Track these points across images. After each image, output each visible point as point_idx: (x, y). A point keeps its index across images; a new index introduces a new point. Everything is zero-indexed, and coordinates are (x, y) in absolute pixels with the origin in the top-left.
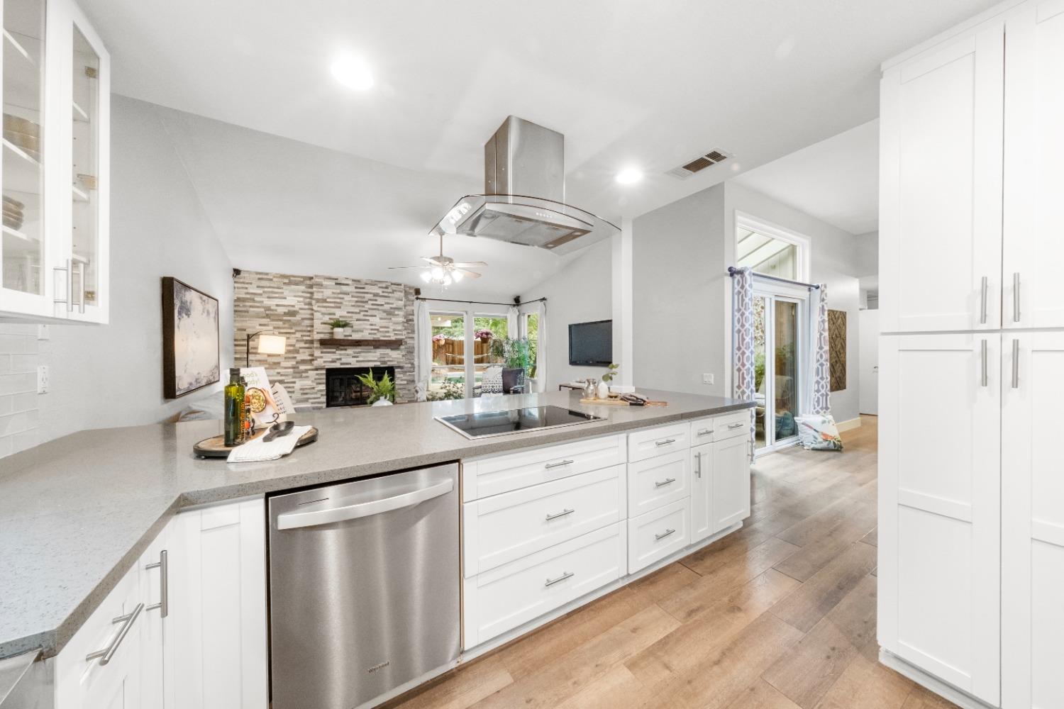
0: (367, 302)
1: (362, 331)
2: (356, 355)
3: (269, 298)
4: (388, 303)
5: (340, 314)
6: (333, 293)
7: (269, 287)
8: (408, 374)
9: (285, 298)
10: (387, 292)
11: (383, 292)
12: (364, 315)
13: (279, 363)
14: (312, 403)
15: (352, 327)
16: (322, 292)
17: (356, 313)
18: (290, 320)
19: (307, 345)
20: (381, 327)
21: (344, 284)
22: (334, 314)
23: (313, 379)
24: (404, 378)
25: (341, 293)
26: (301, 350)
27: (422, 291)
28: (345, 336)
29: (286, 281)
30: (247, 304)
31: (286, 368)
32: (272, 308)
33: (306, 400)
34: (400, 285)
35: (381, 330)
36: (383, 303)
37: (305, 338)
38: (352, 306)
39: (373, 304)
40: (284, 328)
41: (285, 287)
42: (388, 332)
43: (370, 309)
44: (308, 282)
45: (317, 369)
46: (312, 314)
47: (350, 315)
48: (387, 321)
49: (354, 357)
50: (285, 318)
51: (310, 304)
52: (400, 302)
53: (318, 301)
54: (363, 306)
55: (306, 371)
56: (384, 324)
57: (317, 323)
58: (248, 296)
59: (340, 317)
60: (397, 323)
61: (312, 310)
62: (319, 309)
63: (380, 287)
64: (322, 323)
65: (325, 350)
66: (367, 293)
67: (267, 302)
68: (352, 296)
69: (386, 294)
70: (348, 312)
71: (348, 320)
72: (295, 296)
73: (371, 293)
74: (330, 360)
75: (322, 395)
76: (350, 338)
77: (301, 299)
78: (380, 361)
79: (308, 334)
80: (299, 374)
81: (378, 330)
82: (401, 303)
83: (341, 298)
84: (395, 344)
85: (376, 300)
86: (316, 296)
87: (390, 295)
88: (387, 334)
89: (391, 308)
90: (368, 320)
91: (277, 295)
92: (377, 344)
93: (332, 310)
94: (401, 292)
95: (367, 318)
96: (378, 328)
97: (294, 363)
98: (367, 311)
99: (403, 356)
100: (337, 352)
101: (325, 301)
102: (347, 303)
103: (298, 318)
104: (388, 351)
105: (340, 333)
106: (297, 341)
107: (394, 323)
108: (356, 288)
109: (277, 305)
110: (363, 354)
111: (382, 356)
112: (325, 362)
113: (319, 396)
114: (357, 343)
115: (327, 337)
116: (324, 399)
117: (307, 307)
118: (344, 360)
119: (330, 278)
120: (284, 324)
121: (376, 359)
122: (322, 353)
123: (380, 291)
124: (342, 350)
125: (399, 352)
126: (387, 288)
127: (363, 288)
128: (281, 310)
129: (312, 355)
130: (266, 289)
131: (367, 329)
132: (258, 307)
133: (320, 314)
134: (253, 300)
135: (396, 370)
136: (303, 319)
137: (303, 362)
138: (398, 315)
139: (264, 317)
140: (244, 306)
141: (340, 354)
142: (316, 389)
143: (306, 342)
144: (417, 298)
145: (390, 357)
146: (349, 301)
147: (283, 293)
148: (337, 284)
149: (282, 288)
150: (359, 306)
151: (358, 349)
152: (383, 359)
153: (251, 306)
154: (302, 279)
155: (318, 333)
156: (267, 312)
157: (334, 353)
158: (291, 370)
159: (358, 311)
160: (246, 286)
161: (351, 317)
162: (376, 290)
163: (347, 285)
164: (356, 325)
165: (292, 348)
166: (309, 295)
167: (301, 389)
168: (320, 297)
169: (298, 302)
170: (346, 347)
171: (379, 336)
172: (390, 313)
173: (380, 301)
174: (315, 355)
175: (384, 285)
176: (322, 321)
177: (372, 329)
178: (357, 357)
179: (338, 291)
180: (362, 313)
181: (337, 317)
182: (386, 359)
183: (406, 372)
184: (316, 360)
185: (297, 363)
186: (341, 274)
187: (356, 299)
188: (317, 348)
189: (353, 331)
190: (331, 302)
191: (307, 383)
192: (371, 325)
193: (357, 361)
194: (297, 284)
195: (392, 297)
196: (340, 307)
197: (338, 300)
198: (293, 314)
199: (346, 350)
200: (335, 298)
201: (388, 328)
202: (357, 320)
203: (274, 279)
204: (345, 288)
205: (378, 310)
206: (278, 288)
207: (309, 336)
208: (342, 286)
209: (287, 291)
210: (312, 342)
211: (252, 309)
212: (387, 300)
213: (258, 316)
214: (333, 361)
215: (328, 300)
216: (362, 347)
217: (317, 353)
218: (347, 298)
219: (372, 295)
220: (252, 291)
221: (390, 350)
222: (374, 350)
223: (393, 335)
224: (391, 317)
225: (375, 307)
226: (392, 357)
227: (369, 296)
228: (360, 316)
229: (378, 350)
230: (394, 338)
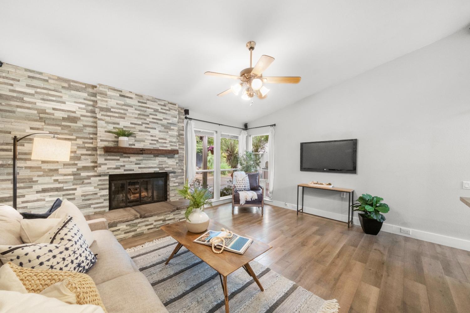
0: (148, 116)
1: (144, 141)
2: (138, 162)
3: (43, 99)
4: (166, 119)
5: (124, 124)
6: (117, 104)
7: (44, 88)
9: (64, 103)
10: (165, 110)
11: (162, 109)
12: (146, 127)
13: (57, 170)
14: (94, 208)
15: (135, 137)
16: (107, 101)
17: (139, 125)
18: (70, 127)
19: (89, 152)
20: (160, 139)
21: (128, 97)
22: (118, 124)
23: (96, 185)
24: (176, 181)
25: (124, 105)
26: (83, 157)
27: (190, 112)
28: (130, 145)
29: (66, 85)
30: (12, 103)
31: (65, 175)
32: (47, 111)
33: (89, 206)
34: (175, 105)
35: (160, 141)
36: (162, 118)
37: (87, 145)
38: (136, 118)
39: (153, 119)
40: (62, 134)
41: (63, 91)
42: (165, 143)
43: (150, 122)
44: (90, 90)
45: (100, 176)
46: (96, 122)
47: (133, 126)
48: (165, 134)
49: (136, 164)
50: (63, 123)
51: (93, 112)
52: (175, 119)
53: (102, 109)
54: (145, 120)
55: (89, 177)
56: (162, 137)
57: (101, 132)
58: (15, 95)
59: (124, 127)
60: (173, 136)
61: (96, 118)
62: (103, 117)
63: (159, 104)
64: (106, 132)
65: (109, 157)
66: (149, 108)
67: (41, 104)
68: (136, 109)
69: (164, 111)
70: (132, 123)
71: (132, 130)
73: (152, 108)
74: (115, 167)
75: (105, 200)
76: (133, 147)
77: (83, 106)
78: (158, 168)
79: (91, 141)
80: (78, 179)
81: (157, 141)
82: (175, 120)
83: (124, 110)
84: (171, 153)
85: (156, 115)
86: (100, 104)
87: (167, 112)
88: (165, 145)
89: (168, 123)
90: (149, 132)
91: (54, 99)
92: (157, 153)
93: (117, 120)
94: (176, 110)
95: (148, 130)
96: (157, 139)
97: (75, 170)
98: (148, 124)
99: (177, 163)
100: (122, 159)
101: (108, 110)
102: (131, 115)
103: (79, 124)
104: (165, 159)
105: (125, 142)
106: (79, 147)
107: (170, 136)
108: (139, 102)
109: (54, 109)
110: (144, 162)
112: (108, 168)
113: (102, 200)
114: (141, 152)
115: (111, 145)
116: (107, 203)
117: (89, 114)
118: (128, 167)
119: (114, 90)
120: (62, 129)
121: (156, 165)
122: (106, 160)
123: (159, 108)
124: (125, 157)
125: (174, 160)
126: (165, 105)
127: (146, 103)
128: (59, 115)
129: (96, 162)
130: (39, 90)
131: (148, 140)
132: (28, 108)
133: (104, 122)
134: (22, 100)
135: (170, 175)
136: (85, 126)
137: (85, 168)
138: (173, 129)
139: (37, 120)
141: (124, 161)
142: (99, 194)
143: (88, 149)
144: (186, 118)
145: (167, 164)
146: (133, 113)
147: (61, 97)
148: (121, 96)
149: (61, 92)
150: (141, 119)
151: (140, 157)
152: (161, 166)
153: (18, 107)
154: (84, 86)
155: (101, 140)
156: (41, 115)
157: (119, 160)
158: (72, 177)
159: (140, 123)
160: (11, 82)
161: (134, 128)
162: (156, 106)
163: (131, 98)
164: (139, 135)
165: (73, 155)
166: (91, 103)
167: (82, 196)
168: (105, 106)
170: (129, 155)
171: (158, 146)
172: (167, 127)
173: (160, 116)
174: (99, 162)
175: (163, 103)
176: (106, 130)
177: (152, 140)
178: (139, 164)
179: (123, 103)
180: (144, 125)
181: (121, 126)
182: (164, 166)
183: (178, 176)
184: (100, 167)
185: (78, 169)
186: (126, 89)
187: (139, 112)
188: (100, 155)
189: (136, 141)
190: (115, 112)
191: (90, 189)
192: (152, 136)
193: (139, 168)
194: (77, 90)
195: (169, 114)
196: (124, 118)
197: (122, 111)
198: (74, 120)
199: (129, 157)
200: (119, 109)
201: (166, 139)
202: (140, 131)
203: (50, 81)
204: (128, 101)
205: (158, 123)
206: (56, 91)
207: (92, 143)
208: (126, 99)
210: (95, 149)
211: (19, 110)
212: (165, 116)
213: (28, 118)
214: (117, 168)
215: (112, 110)
216: (144, 155)
217: (101, 160)
218: (131, 110)
219: (153, 110)
220: (18, 89)
221: (167, 158)
222: (154, 158)
223: (169, 146)
224: (168, 130)
225: (155, 121)
226: (169, 164)
227: (150, 111)
228: (143, 128)
229: (157, 158)
230: (170, 148)
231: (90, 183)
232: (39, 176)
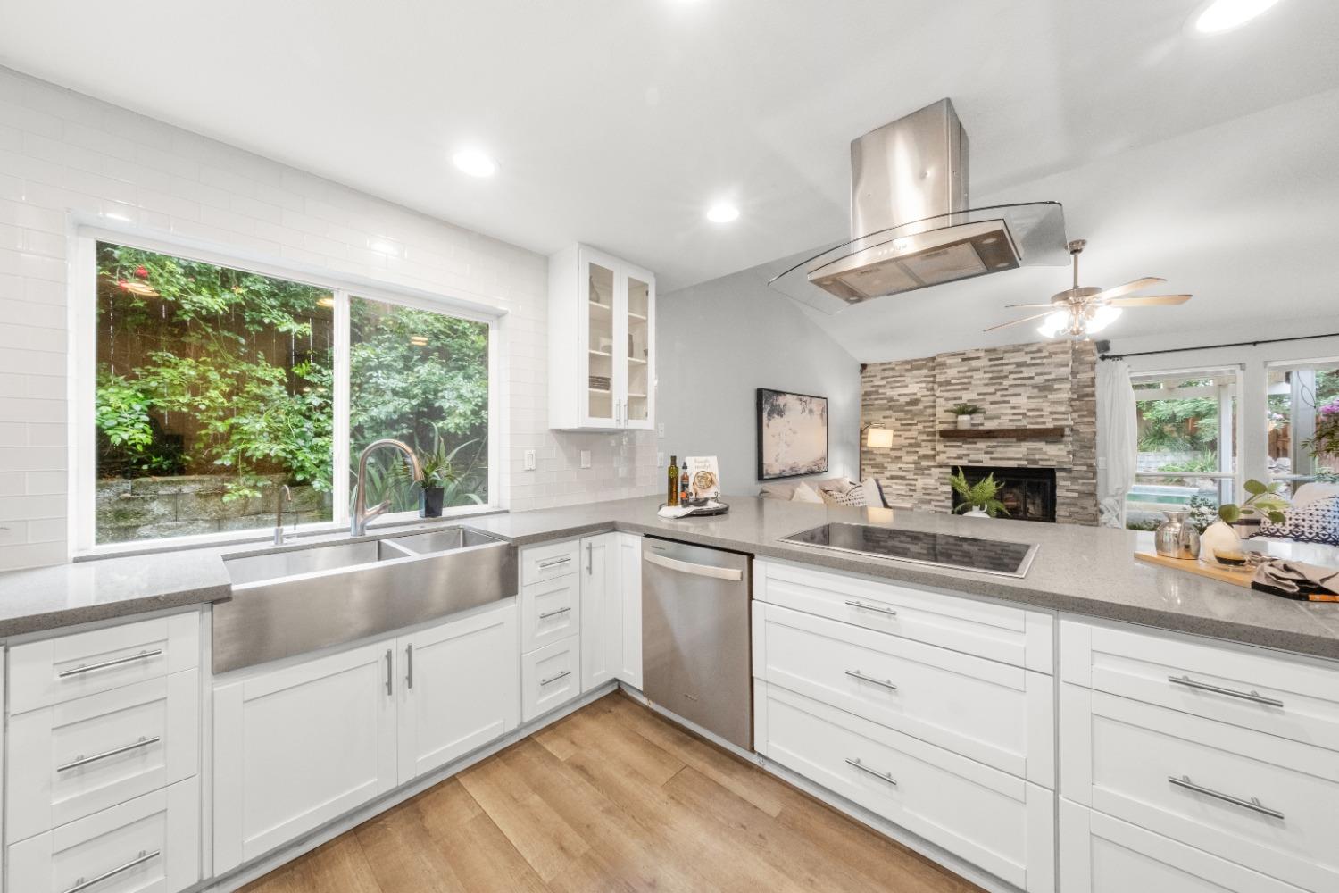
0: (1006, 377)
1: (998, 417)
2: (990, 450)
3: (892, 388)
4: (1041, 374)
5: (967, 397)
6: (959, 372)
7: (893, 377)
8: (1081, 481)
9: (906, 386)
10: (1040, 358)
11: (1032, 358)
12: (1002, 396)
13: (901, 457)
14: (935, 506)
15: (985, 412)
16: (946, 373)
17: (990, 394)
18: (911, 411)
19: (929, 438)
20: (1029, 410)
21: (973, 359)
22: (961, 398)
23: (935, 478)
24: (1076, 487)
25: (969, 371)
26: (923, 444)
27: (1111, 346)
28: (973, 425)
29: (908, 367)
30: (873, 397)
31: (907, 463)
32: (895, 398)
33: (929, 502)
34: (1065, 342)
35: (1028, 414)
36: (1033, 375)
37: (927, 430)
38: (986, 385)
39: (1015, 379)
40: (905, 419)
41: (907, 374)
42: (1042, 416)
43: (1011, 386)
44: (931, 364)
45: (941, 467)
46: (934, 402)
47: (981, 397)
48: (1041, 400)
49: (986, 453)
50: (907, 408)
51: (932, 389)
52: (1063, 369)
53: (941, 384)
54: (1001, 384)
55: (929, 468)
56: (1033, 406)
57: (939, 412)
58: (873, 389)
59: (969, 401)
60: (1059, 402)
61: (934, 395)
62: (942, 394)
63: (1026, 353)
64: (946, 411)
65: (948, 444)
66: (1007, 364)
67: (890, 393)
68: (985, 372)
69: (1038, 361)
70: (979, 394)
71: (978, 404)
72: (917, 383)
73: (1013, 364)
74: (955, 456)
75: (947, 498)
76: (981, 428)
77: (924, 385)
78: (1027, 460)
79: (931, 424)
80: (921, 470)
81: (1024, 414)
82: (1066, 371)
83: (967, 377)
84: (1054, 435)
85: (1021, 372)
86: (937, 380)
87: (1045, 361)
88: (1041, 420)
89: (1047, 380)
90: (1008, 402)
91: (899, 384)
92: (1022, 435)
93: (958, 394)
94: (1066, 352)
95: (1007, 399)
96: (1025, 411)
97: (916, 458)
98: (1006, 389)
99: (1069, 452)
100: (965, 446)
101: (948, 383)
102: (979, 382)
103: (920, 406)
104: (1039, 445)
105: (965, 421)
106: (919, 433)
107: (1053, 403)
108: (990, 360)
109: (899, 395)
110: (1001, 449)
111: (1030, 452)
112: (949, 458)
113: (942, 498)
114: (989, 435)
115: (950, 427)
116: (949, 503)
117: (929, 393)
118: (973, 457)
119: (955, 355)
120: (906, 415)
121: (1021, 456)
122: (946, 446)
123: (1027, 359)
124: (970, 443)
125: (1062, 446)
126: (1039, 351)
127: (1002, 358)
128: (903, 400)
129: (934, 449)
130: (889, 380)
131: (1006, 414)
132: (881, 399)
133: (943, 399)
134: (877, 393)
135: (1057, 474)
136: (926, 407)
137: (926, 457)
138: (1060, 389)
139: (887, 409)
140: (870, 399)
141: (968, 449)
142: (940, 490)
143: (928, 434)
144: (1103, 358)
145: (1045, 453)
146: (980, 379)
147: (904, 381)
148: (964, 360)
149: (905, 376)
150: (994, 384)
151: (993, 443)
152: (1032, 457)
153: (876, 399)
154: (924, 362)
155: (940, 423)
156: (890, 404)
157: (961, 446)
158: (913, 466)
159: (993, 390)
160: (871, 379)
161: (984, 400)
162: (1020, 357)
163: (978, 358)
164: (991, 409)
165: (913, 441)
166: (931, 379)
167: (923, 488)
168: (943, 380)
169: (920, 388)
170: (975, 440)
171: (1026, 423)
172: (1046, 388)
173: (1027, 372)
174: (938, 450)
175: (1035, 348)
176: (945, 408)
177: (1014, 414)
178: (992, 453)
179: (966, 368)
180: (999, 393)
181: (964, 401)
182: (1037, 457)
183: (1077, 478)
184: (938, 455)
185: (919, 458)
186: (967, 347)
187: (990, 375)
188: (939, 441)
189: (985, 419)
190: (956, 384)
191: (931, 482)
192: (1014, 408)
193: (991, 459)
194: (919, 368)
195: (1050, 363)
196: (967, 389)
197: (965, 380)
198: (914, 402)
199: (975, 443)
200: (961, 378)
201: (1041, 410)
202: (992, 403)
203: (897, 368)
204: (974, 364)
205: (1024, 385)
206: (900, 376)
207: (932, 427)
208: (970, 362)
209: (909, 378)
210: (933, 434)
211: (876, 402)
212: (1039, 370)
213: (882, 408)
214: (959, 458)
215: (953, 382)
216: (999, 440)
217: (940, 447)
218: (977, 375)
219: (1014, 366)
220: (877, 383)
221: (1044, 443)
222: (1018, 444)
223: (1050, 420)
224: (1046, 393)
225: (1019, 382)
226: (1050, 454)
227: (1011, 368)
228: (997, 398)
229: (1023, 444)
230: (1051, 426)
231: (929, 475)
232: (888, 463)
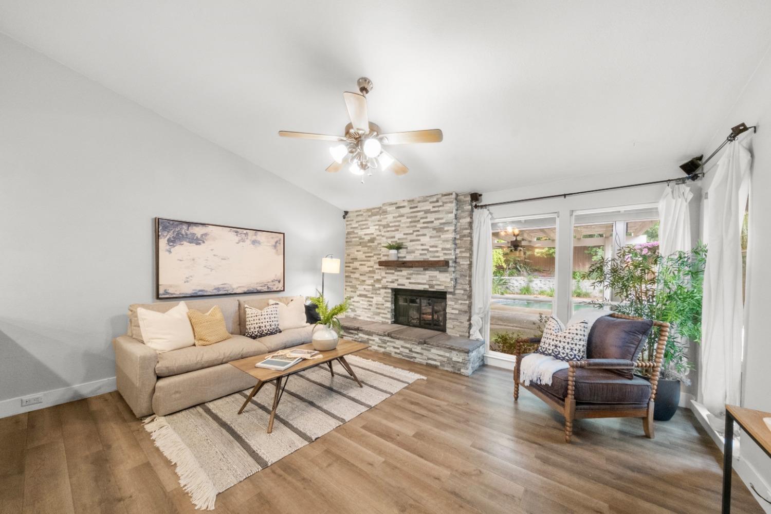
0: (419, 221)
1: (415, 252)
2: (409, 276)
3: (361, 229)
4: (438, 219)
5: (398, 236)
6: (394, 217)
7: (362, 221)
8: (460, 302)
9: (369, 228)
10: (438, 207)
11: (434, 207)
12: (416, 236)
14: (383, 317)
15: (406, 248)
16: (387, 218)
17: (410, 234)
18: (371, 246)
19: (379, 267)
21: (401, 207)
22: (394, 237)
23: (383, 296)
24: (456, 306)
25: (399, 216)
26: (377, 271)
28: (400, 257)
29: (370, 214)
30: (352, 236)
31: (368, 285)
32: (363, 237)
33: (379, 314)
34: (452, 194)
35: (431, 249)
36: (433, 220)
37: (378, 260)
38: (408, 227)
39: (424, 223)
40: (368, 253)
41: (369, 219)
43: (421, 228)
44: (380, 211)
45: (385, 288)
46: (381, 240)
47: (405, 236)
48: (437, 239)
49: (407, 278)
50: (369, 244)
51: (380, 230)
52: (450, 215)
53: (384, 226)
54: (416, 226)
55: (379, 289)
56: (432, 244)
57: (383, 247)
58: (352, 230)
59: (399, 239)
60: (446, 241)
61: (381, 235)
62: (385, 234)
63: (431, 203)
64: (385, 247)
65: (388, 271)
66: (419, 211)
67: (360, 233)
68: (408, 218)
69: (436, 209)
70: (404, 234)
71: (403, 242)
72: (374, 225)
73: (422, 211)
74: (391, 280)
76: (404, 259)
77: (377, 227)
78: (428, 285)
79: (379, 256)
80: (375, 291)
81: (427, 250)
82: (452, 217)
83: (398, 221)
84: (442, 265)
85: (426, 218)
87: (441, 209)
88: (437, 254)
89: (441, 224)
90: (419, 240)
91: (365, 227)
92: (426, 265)
93: (392, 234)
94: (451, 202)
95: (419, 238)
96: (428, 247)
97: (373, 281)
98: (418, 231)
99: (451, 279)
100: (396, 273)
101: (388, 226)
102: (404, 225)
103: (376, 243)
104: (435, 273)
105: (394, 255)
106: (374, 263)
107: (444, 241)
108: (411, 208)
109: (365, 235)
110: (414, 276)
111: (431, 279)
112: (387, 282)
113: (386, 312)
115: (386, 259)
116: (389, 316)
117: (379, 233)
118: (400, 281)
119: (392, 204)
120: (368, 249)
121: (425, 282)
122: (386, 273)
124: (399, 271)
125: (447, 275)
126: (437, 201)
127: (416, 207)
128: (367, 238)
129: (381, 275)
130: (361, 223)
131: (418, 250)
132: (356, 237)
133: (385, 238)
134: (353, 232)
135: (448, 296)
137: (377, 281)
138: (448, 231)
139: (358, 245)
140: (351, 237)
141: (398, 275)
142: (385, 305)
143: (378, 264)
144: (476, 207)
145: (438, 280)
146: (405, 223)
147: (367, 224)
148: (397, 208)
149: (368, 220)
150: (412, 227)
151: (410, 271)
152: (431, 282)
153: (354, 237)
154: (378, 210)
155: (383, 255)
156: (360, 241)
157: (393, 273)
158: (371, 287)
159: (411, 232)
160: (350, 223)
161: (406, 239)
162: (429, 207)
163: (404, 207)
164: (410, 246)
165: (371, 269)
166: (380, 223)
167: (376, 304)
168: (386, 223)
169: (376, 230)
170: (402, 269)
171: (429, 257)
172: (439, 230)
173: (431, 217)
175: (435, 199)
176: (385, 245)
177: (423, 250)
178: (410, 279)
179: (397, 215)
180: (415, 233)
181: (396, 239)
182: (434, 282)
183: (458, 300)
184: (382, 279)
186: (398, 198)
187: (410, 220)
188: (383, 269)
189: (407, 253)
190: (392, 226)
191: (380, 299)
192: (422, 245)
193: (410, 283)
194: (375, 215)
195: (442, 211)
196: (397, 230)
197: (397, 224)
198: (373, 240)
199: (401, 271)
200: (395, 222)
201: (436, 247)
202: (411, 241)
203: (364, 214)
204: (402, 211)
205: (428, 227)
206: (366, 220)
207: (380, 258)
208: (400, 209)
209: (370, 222)
211: (354, 240)
212: (437, 215)
214: (392, 282)
215: (391, 225)
216: (414, 269)
217: (383, 274)
218: (404, 220)
219: (423, 213)
220: (354, 226)
221: (438, 272)
222: (424, 272)
223: (442, 255)
224: (440, 234)
225: (425, 225)
226: (441, 280)
227: (421, 214)
228: (413, 237)
229: (427, 272)
230: (442, 259)
231: (379, 294)
232: (359, 285)
